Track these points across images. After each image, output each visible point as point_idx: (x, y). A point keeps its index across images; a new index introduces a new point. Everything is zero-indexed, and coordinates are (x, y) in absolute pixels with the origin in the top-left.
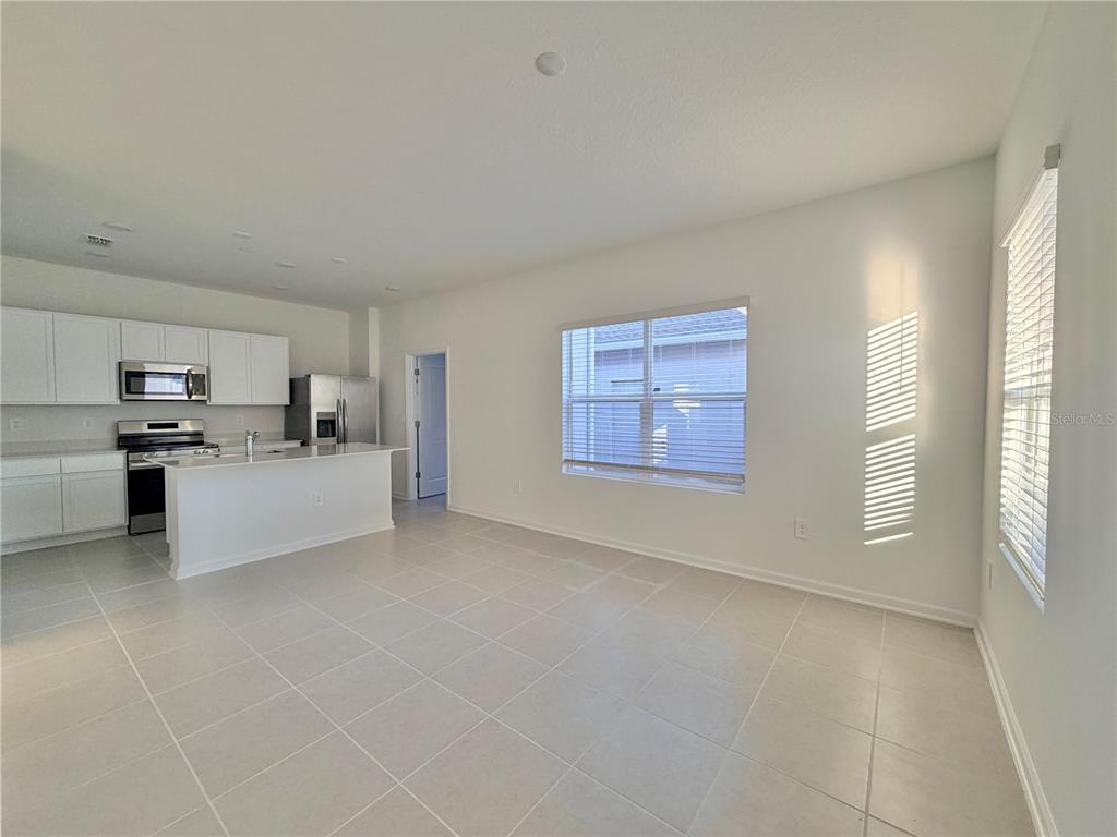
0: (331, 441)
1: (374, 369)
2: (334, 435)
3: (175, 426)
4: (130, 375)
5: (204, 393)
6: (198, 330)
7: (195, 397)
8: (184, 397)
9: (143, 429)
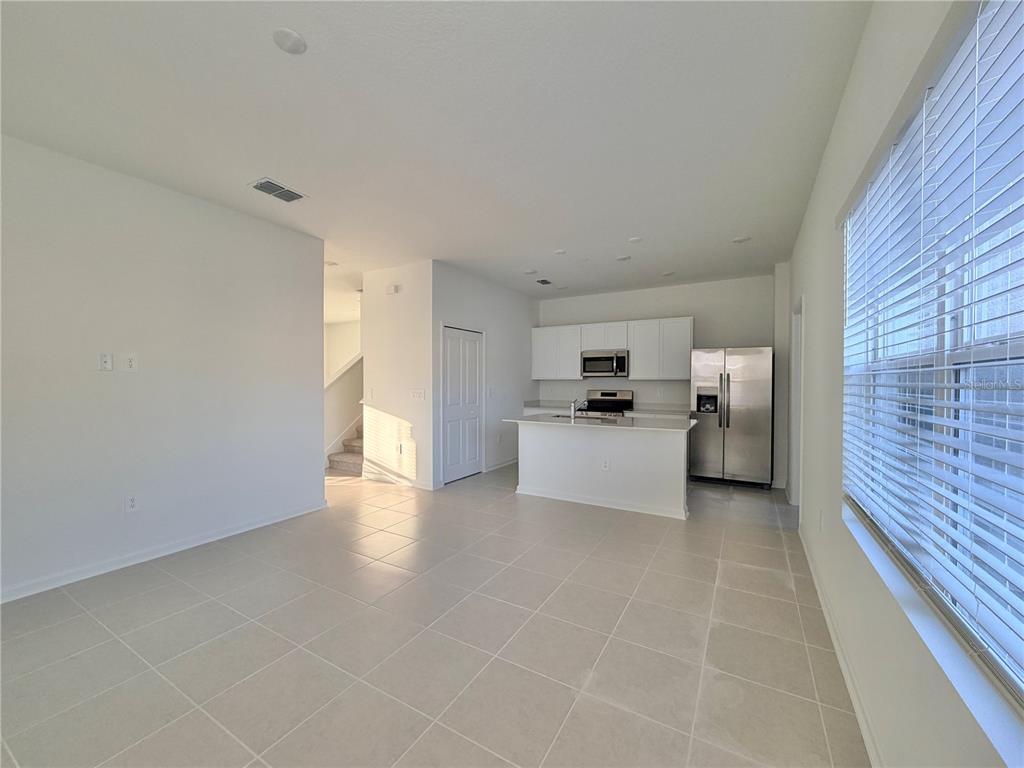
3: (615, 395)
4: (586, 360)
5: (624, 371)
6: (624, 324)
7: (619, 374)
8: (612, 374)
9: (598, 396)
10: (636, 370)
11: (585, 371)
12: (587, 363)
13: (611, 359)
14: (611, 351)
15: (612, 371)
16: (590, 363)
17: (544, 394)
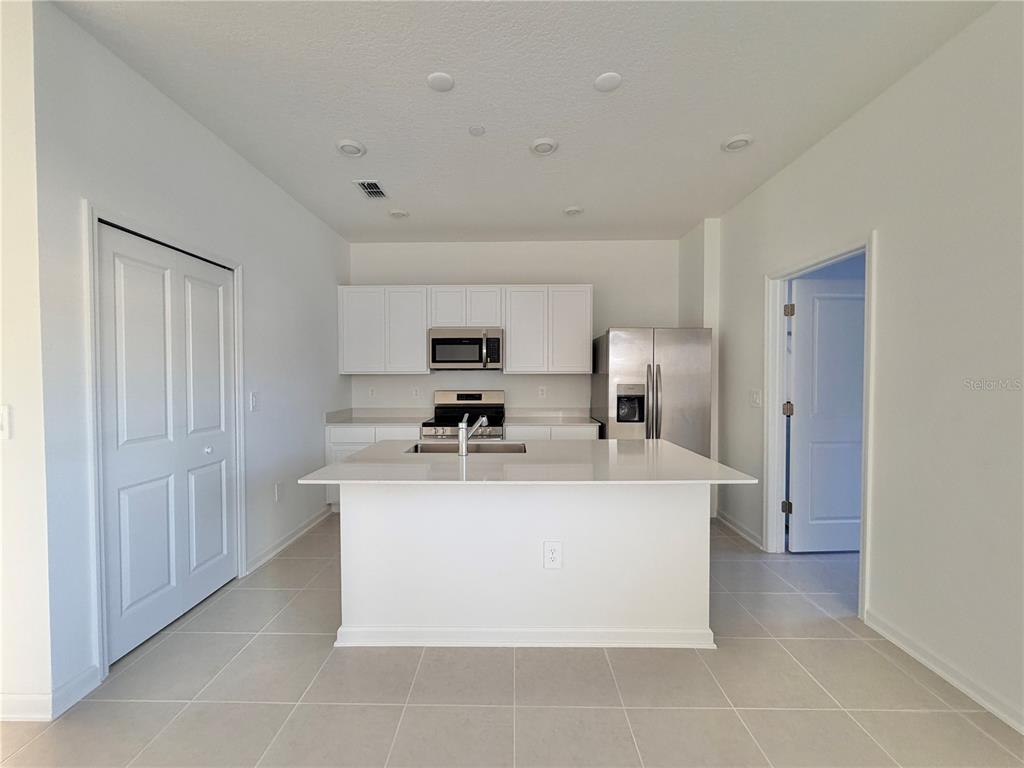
0: (637, 429)
1: (712, 316)
2: (641, 420)
3: (479, 397)
4: (436, 343)
5: (499, 362)
6: (496, 288)
7: (490, 365)
8: (480, 365)
9: (453, 400)
10: (514, 359)
11: (434, 361)
12: (438, 347)
13: (478, 342)
14: (478, 330)
15: (480, 361)
16: (445, 348)
17: (359, 399)
